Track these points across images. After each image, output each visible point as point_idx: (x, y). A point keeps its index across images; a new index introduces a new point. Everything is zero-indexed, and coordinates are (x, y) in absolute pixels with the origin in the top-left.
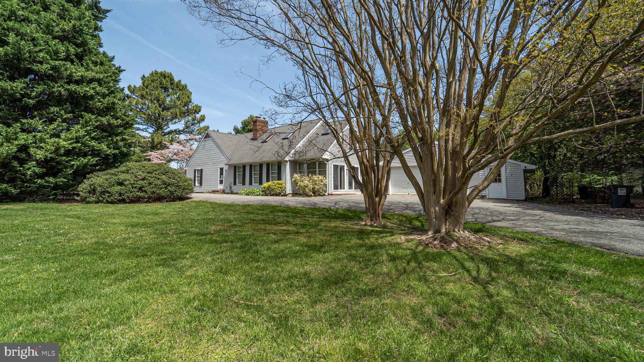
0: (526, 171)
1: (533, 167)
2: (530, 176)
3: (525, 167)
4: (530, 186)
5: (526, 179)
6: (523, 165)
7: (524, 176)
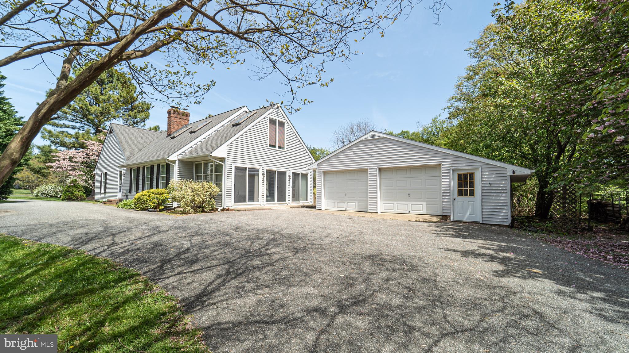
0: (514, 179)
1: (526, 172)
2: (518, 186)
3: (514, 172)
4: (518, 200)
5: (513, 190)
6: (510, 169)
7: (511, 186)
